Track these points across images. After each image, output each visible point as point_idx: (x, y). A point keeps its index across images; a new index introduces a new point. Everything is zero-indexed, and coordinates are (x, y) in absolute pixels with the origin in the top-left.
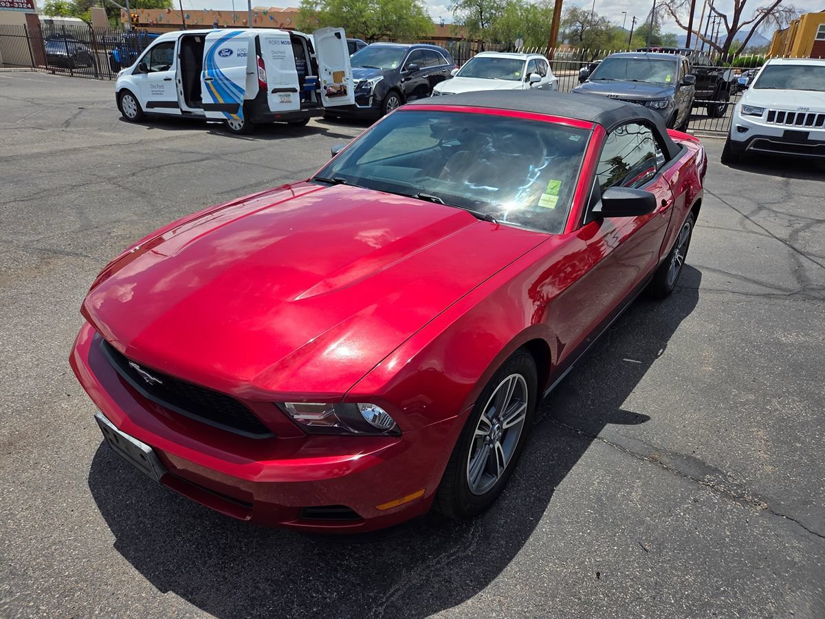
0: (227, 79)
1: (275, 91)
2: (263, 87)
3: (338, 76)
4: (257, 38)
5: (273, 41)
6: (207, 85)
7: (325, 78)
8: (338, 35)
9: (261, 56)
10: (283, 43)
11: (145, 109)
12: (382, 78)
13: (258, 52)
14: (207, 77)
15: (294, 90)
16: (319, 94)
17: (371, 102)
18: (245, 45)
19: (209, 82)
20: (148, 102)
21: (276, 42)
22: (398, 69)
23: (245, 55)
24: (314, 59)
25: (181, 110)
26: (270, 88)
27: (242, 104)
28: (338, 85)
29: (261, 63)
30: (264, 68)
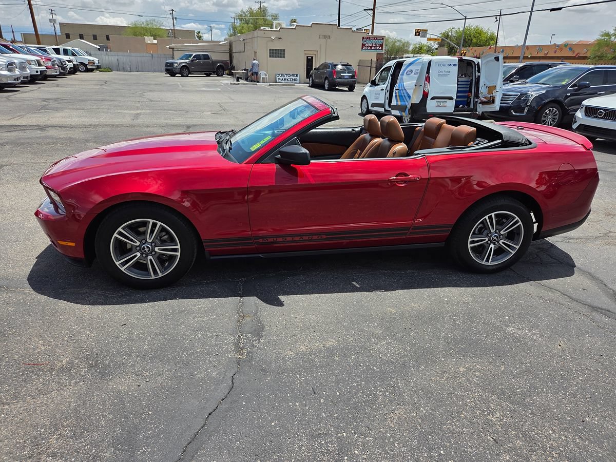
0: (405, 89)
1: (433, 98)
2: (425, 95)
3: (491, 89)
4: (430, 63)
5: (441, 64)
6: (396, 93)
7: (483, 90)
8: (497, 59)
9: (429, 74)
10: (450, 65)
11: (370, 108)
12: (544, 92)
13: (428, 72)
14: (397, 88)
15: (451, 98)
16: (477, 102)
17: (526, 110)
18: (419, 68)
19: (397, 91)
20: (372, 104)
21: (444, 65)
22: (567, 85)
23: (417, 73)
24: (479, 77)
25: (385, 109)
26: (430, 97)
27: (409, 106)
28: (489, 96)
29: (428, 79)
30: (429, 83)
